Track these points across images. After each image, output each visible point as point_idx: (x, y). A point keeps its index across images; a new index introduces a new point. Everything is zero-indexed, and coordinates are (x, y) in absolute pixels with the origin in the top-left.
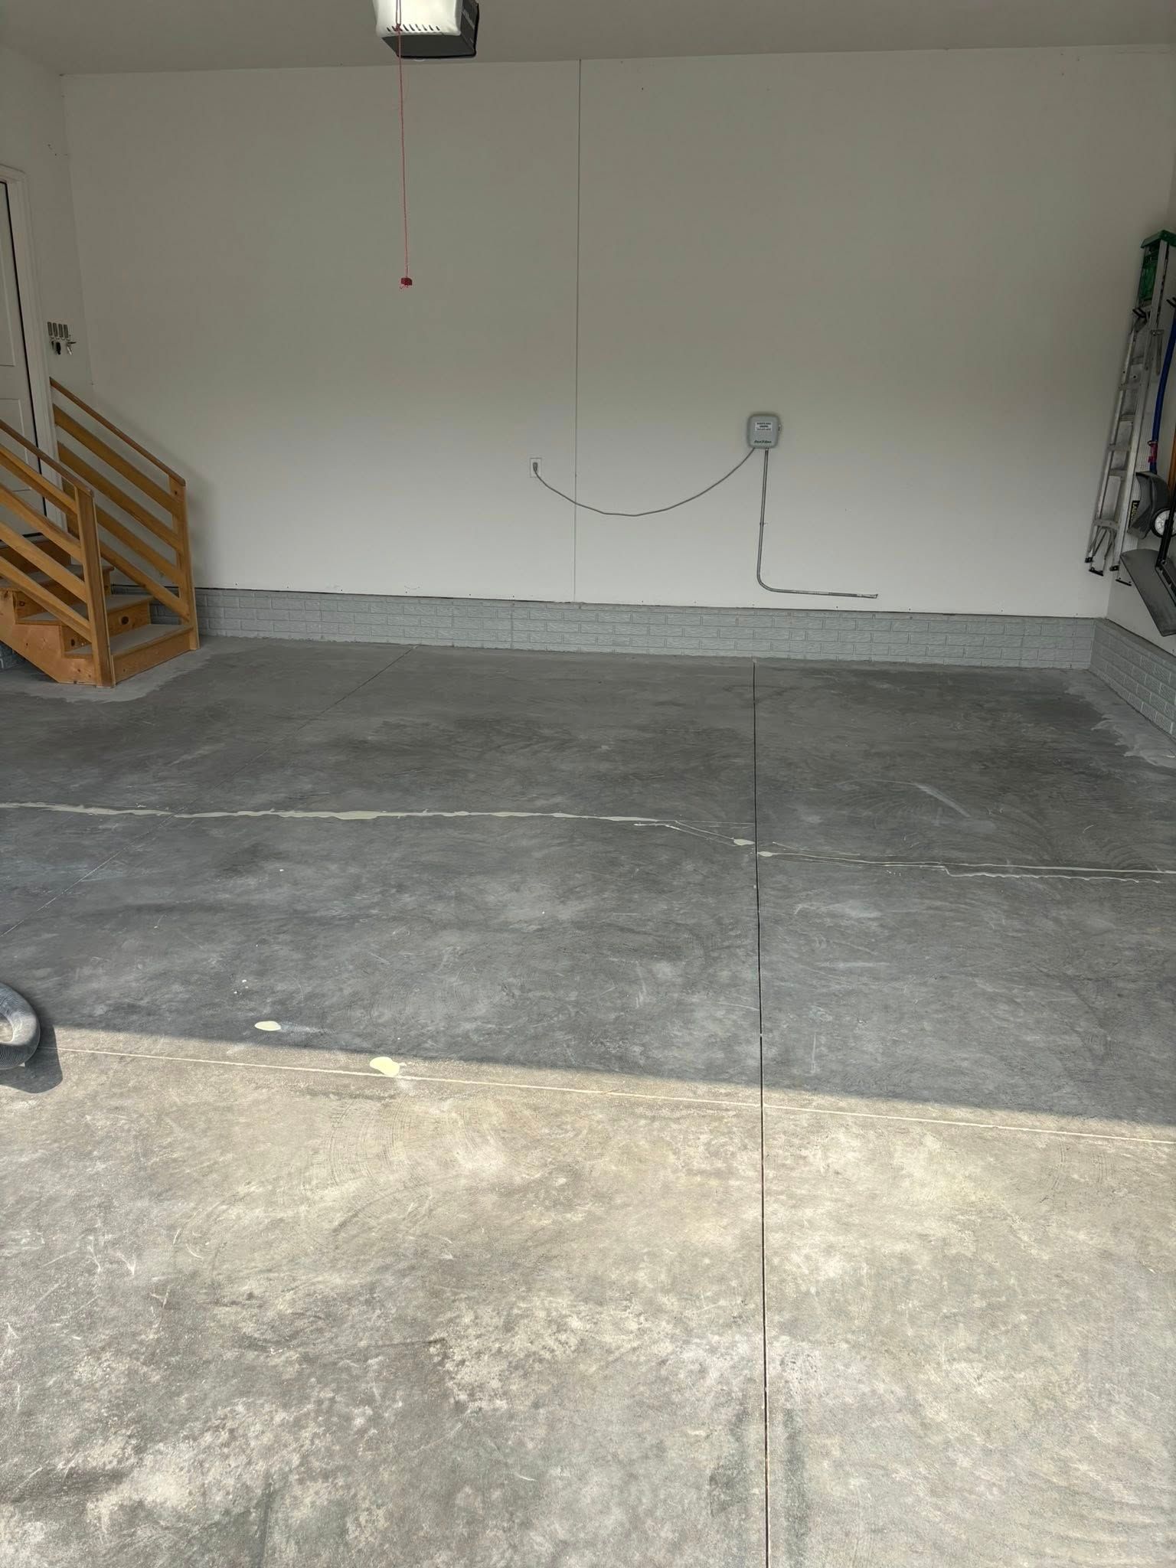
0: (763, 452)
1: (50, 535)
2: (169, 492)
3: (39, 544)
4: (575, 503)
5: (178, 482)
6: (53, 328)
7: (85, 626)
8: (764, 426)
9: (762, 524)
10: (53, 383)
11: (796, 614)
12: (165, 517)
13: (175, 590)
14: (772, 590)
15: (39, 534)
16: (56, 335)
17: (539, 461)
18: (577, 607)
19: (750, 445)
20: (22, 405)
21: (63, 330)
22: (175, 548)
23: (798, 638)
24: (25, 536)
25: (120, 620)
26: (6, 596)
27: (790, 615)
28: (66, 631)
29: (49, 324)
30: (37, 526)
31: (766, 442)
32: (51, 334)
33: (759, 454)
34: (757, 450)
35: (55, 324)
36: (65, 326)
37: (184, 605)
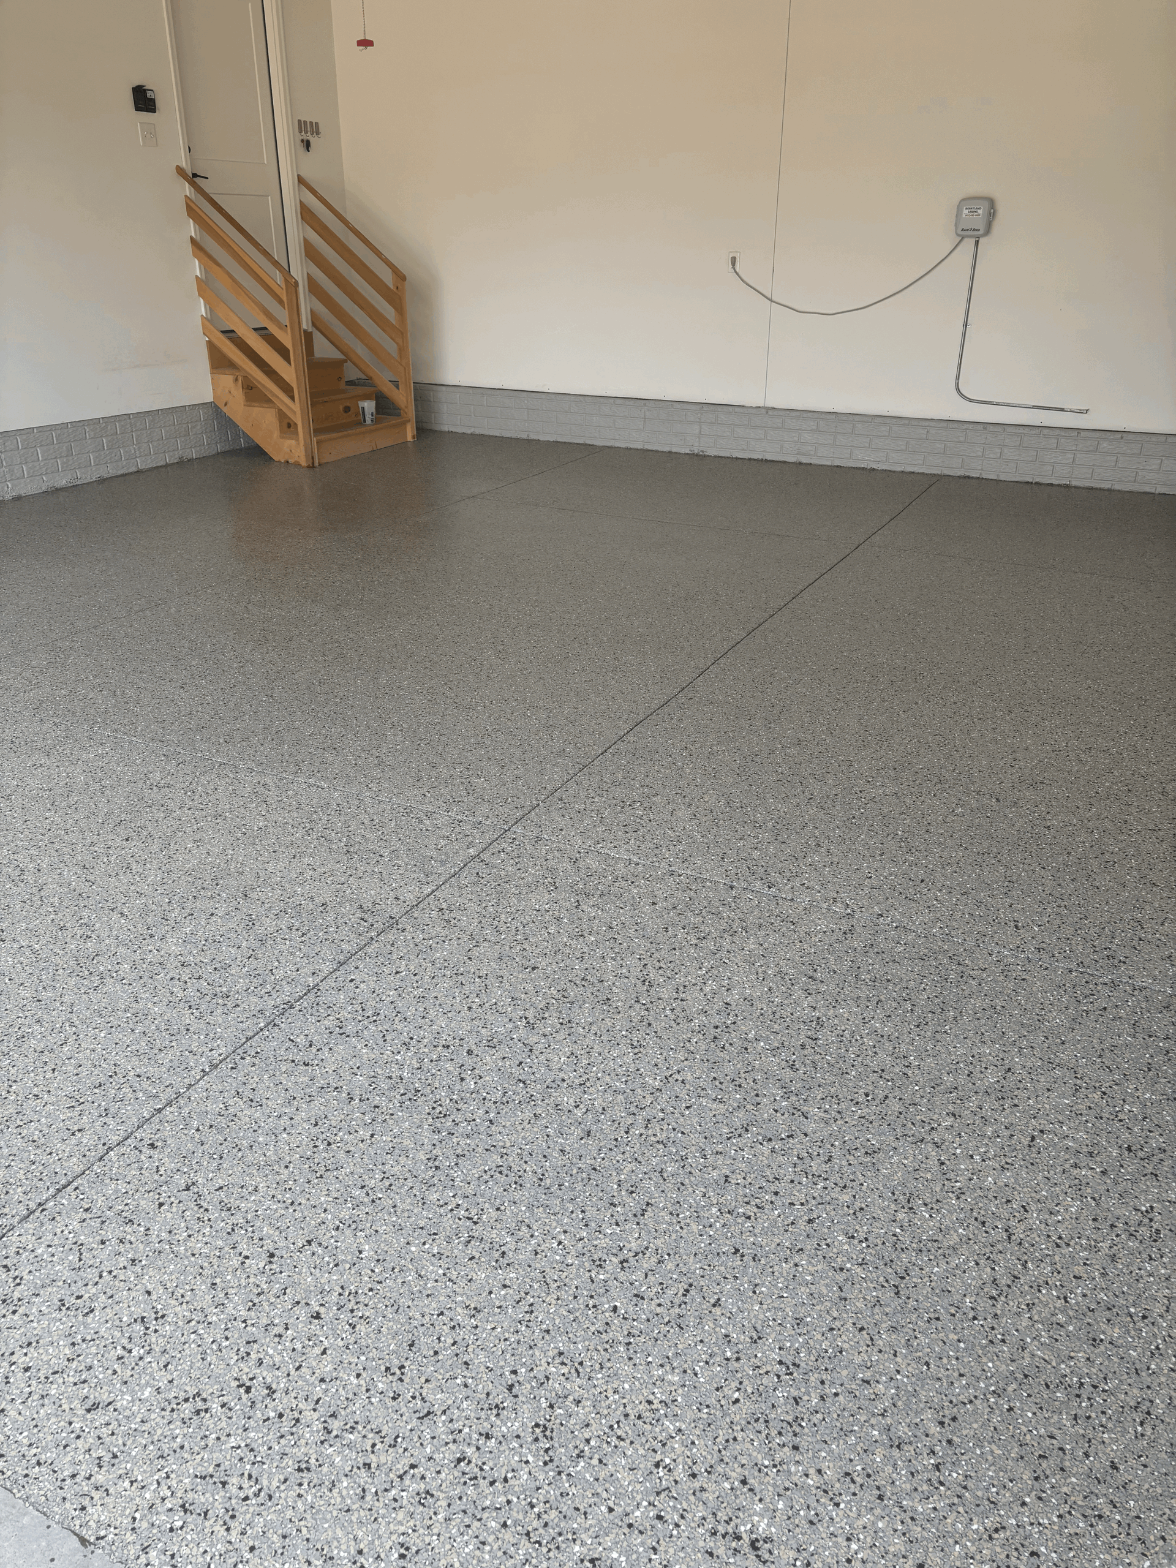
0: (973, 241)
1: (273, 329)
2: (392, 287)
3: (264, 337)
4: (771, 300)
5: (400, 276)
6: (302, 126)
7: (296, 410)
8: (973, 211)
9: (965, 326)
10: (301, 180)
11: (991, 428)
12: (388, 311)
13: (396, 384)
14: (970, 400)
15: (265, 329)
16: (306, 132)
17: (737, 256)
18: (763, 411)
19: (958, 235)
20: (272, 202)
21: (315, 128)
22: (397, 343)
23: (992, 456)
24: (255, 329)
25: (341, 408)
26: (236, 380)
27: (985, 429)
28: (282, 415)
29: (299, 121)
30: (264, 322)
31: (974, 230)
32: (300, 132)
33: (969, 243)
34: (966, 240)
35: (311, 123)
36: (317, 124)
37: (403, 398)
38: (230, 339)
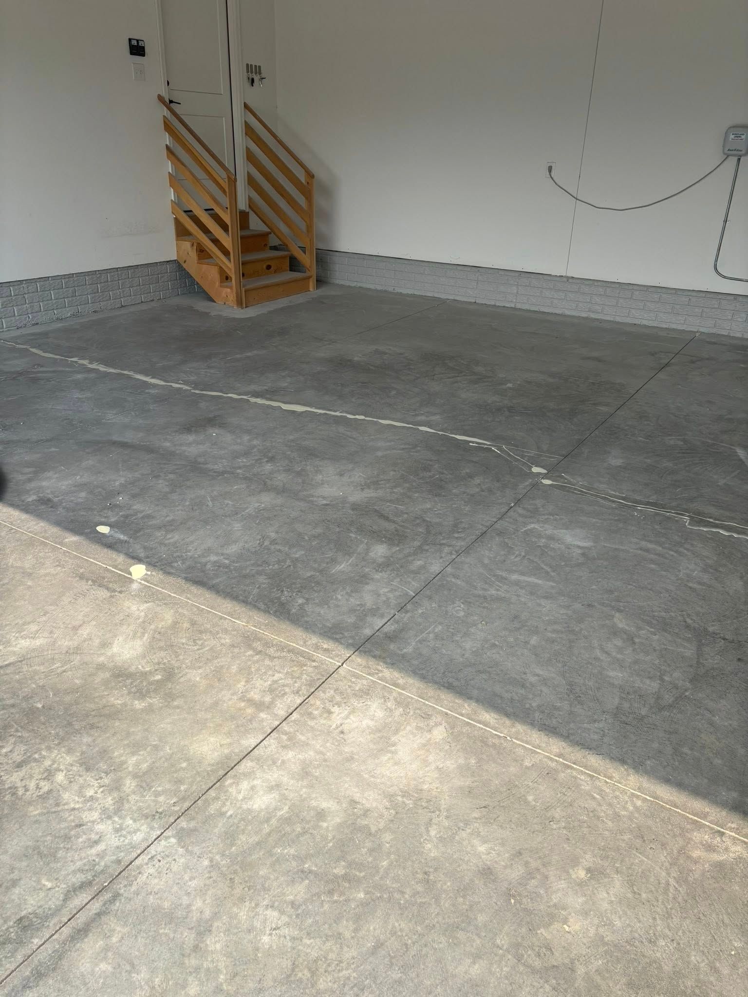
0: (736, 159)
1: (218, 210)
2: (304, 182)
3: (212, 216)
4: (577, 199)
5: (310, 175)
6: (249, 68)
7: (230, 266)
8: (738, 136)
9: (726, 221)
10: (246, 106)
11: (741, 299)
12: (301, 200)
13: (303, 249)
14: (725, 277)
15: (212, 209)
16: (252, 73)
17: (553, 165)
18: (565, 279)
19: (724, 154)
20: (225, 123)
21: (258, 70)
22: (306, 222)
23: (739, 319)
24: (206, 210)
25: (265, 267)
26: (193, 245)
27: (735, 299)
28: (222, 271)
29: (247, 65)
30: (212, 205)
31: (738, 150)
32: (248, 72)
33: (733, 161)
34: (730, 158)
35: (256, 66)
36: (259, 67)
37: (307, 260)
38: (189, 216)
